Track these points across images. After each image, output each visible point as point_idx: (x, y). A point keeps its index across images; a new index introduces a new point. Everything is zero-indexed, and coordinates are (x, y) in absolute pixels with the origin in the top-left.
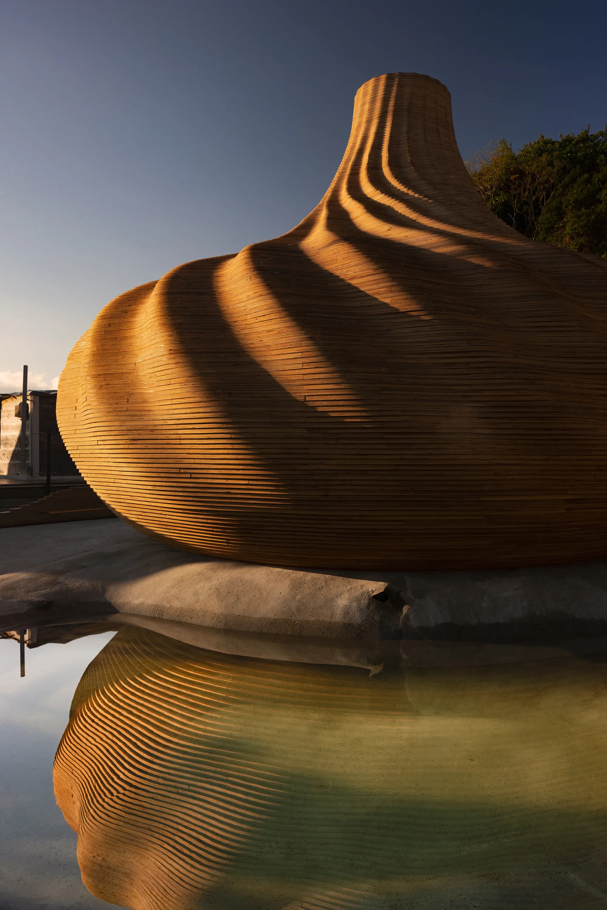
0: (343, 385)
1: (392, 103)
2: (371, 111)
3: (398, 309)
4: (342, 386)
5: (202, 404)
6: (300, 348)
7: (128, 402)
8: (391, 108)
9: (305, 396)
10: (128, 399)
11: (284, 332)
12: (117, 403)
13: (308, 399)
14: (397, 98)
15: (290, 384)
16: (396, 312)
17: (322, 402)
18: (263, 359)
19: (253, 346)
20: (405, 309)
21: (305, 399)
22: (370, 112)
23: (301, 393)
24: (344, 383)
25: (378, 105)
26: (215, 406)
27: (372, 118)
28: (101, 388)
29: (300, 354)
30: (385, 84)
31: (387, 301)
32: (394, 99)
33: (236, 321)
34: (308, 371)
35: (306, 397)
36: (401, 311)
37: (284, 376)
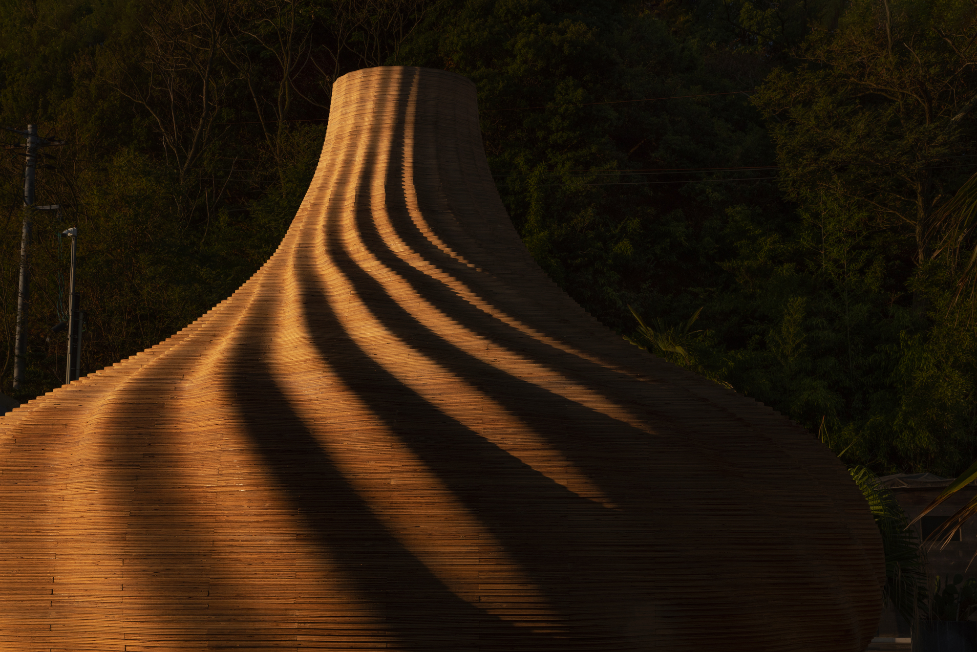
0: (529, 585)
1: (412, 110)
2: (378, 114)
3: (577, 494)
4: (529, 587)
5: (351, 606)
6: (477, 541)
7: (208, 596)
8: (410, 115)
9: (479, 596)
10: (209, 592)
11: (454, 520)
12: (190, 597)
13: (483, 599)
14: (419, 103)
15: (460, 582)
16: (575, 497)
17: (501, 604)
18: (422, 549)
19: (405, 532)
20: (585, 494)
21: (480, 600)
22: (377, 116)
23: (474, 592)
24: (531, 584)
25: (390, 108)
26: (370, 609)
27: (380, 126)
28: (157, 574)
29: (477, 548)
30: (400, 81)
31: (563, 483)
32: (415, 105)
33: (374, 497)
34: (487, 568)
35: (481, 598)
36: (580, 496)
37: (451, 571)
